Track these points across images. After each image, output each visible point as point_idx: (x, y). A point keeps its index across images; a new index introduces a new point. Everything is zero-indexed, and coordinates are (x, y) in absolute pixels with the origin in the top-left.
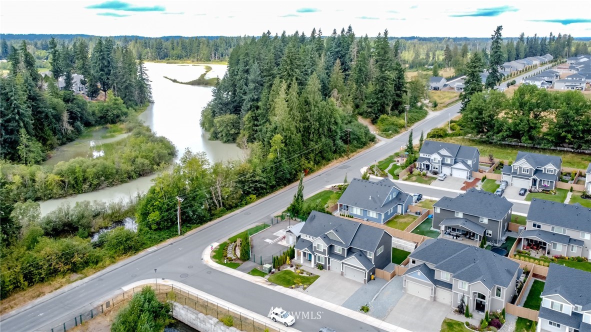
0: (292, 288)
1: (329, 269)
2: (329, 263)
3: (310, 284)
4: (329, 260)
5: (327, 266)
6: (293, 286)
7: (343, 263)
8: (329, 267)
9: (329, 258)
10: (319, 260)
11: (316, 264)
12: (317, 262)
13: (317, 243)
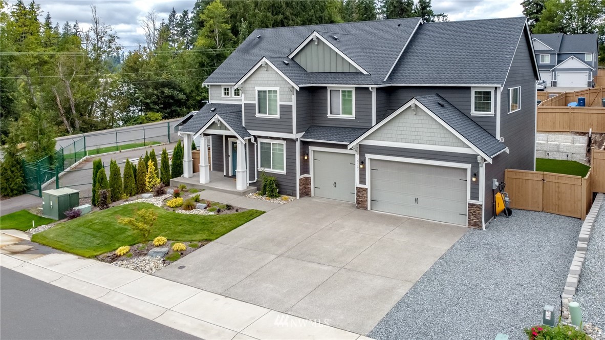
0: (114, 258)
1: (306, 193)
2: (305, 168)
3: (208, 240)
4: (305, 153)
5: (299, 177)
6: (122, 250)
7: (363, 149)
8: (306, 183)
9: (305, 145)
10: (266, 162)
11: (256, 178)
12: (260, 169)
13: (258, 88)
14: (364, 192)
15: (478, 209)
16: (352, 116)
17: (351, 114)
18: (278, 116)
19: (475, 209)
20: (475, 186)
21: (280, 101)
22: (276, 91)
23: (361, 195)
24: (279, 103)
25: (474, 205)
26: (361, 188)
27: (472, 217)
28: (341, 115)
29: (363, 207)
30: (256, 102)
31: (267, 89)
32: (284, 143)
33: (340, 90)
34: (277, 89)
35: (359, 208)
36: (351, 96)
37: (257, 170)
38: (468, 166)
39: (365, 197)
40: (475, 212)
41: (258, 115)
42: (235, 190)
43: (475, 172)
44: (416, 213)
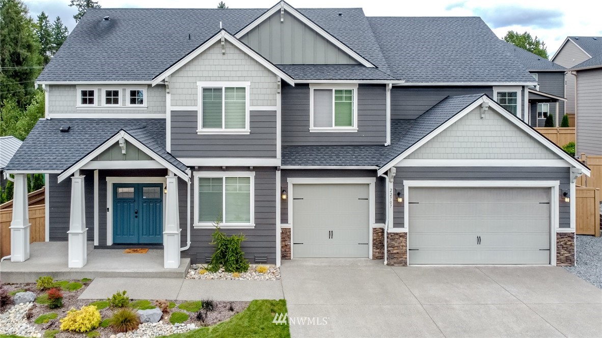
5: (279, 229)
7: (400, 174)
8: (282, 238)
11: (189, 243)
12: (198, 224)
13: (201, 84)
14: (401, 239)
15: (569, 239)
16: (354, 128)
17: (350, 124)
18: (247, 130)
19: (566, 239)
20: (564, 208)
21: (252, 105)
22: (244, 88)
23: (396, 245)
24: (249, 108)
25: (565, 234)
26: (397, 234)
27: (563, 252)
28: (334, 127)
29: (400, 263)
30: (199, 108)
31: (223, 85)
32: (252, 175)
33: (331, 90)
34: (246, 84)
35: (393, 265)
36: (350, 98)
37: (192, 227)
38: (555, 184)
39: (403, 246)
40: (566, 244)
41: (201, 130)
42: (162, 270)
43: (565, 190)
44: (480, 257)
